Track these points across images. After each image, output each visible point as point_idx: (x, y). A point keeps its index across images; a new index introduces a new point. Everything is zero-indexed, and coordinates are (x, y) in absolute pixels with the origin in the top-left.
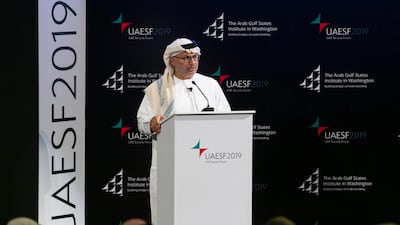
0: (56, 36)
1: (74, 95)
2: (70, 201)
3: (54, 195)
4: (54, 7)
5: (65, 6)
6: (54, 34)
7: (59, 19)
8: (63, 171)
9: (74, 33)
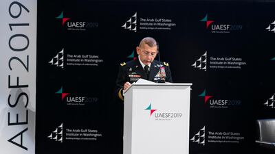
0: (12, 27)
1: (27, 69)
2: (23, 145)
3: (10, 141)
4: (11, 5)
5: (20, 5)
6: (11, 25)
7: (15, 15)
8: (17, 123)
9: (28, 25)
